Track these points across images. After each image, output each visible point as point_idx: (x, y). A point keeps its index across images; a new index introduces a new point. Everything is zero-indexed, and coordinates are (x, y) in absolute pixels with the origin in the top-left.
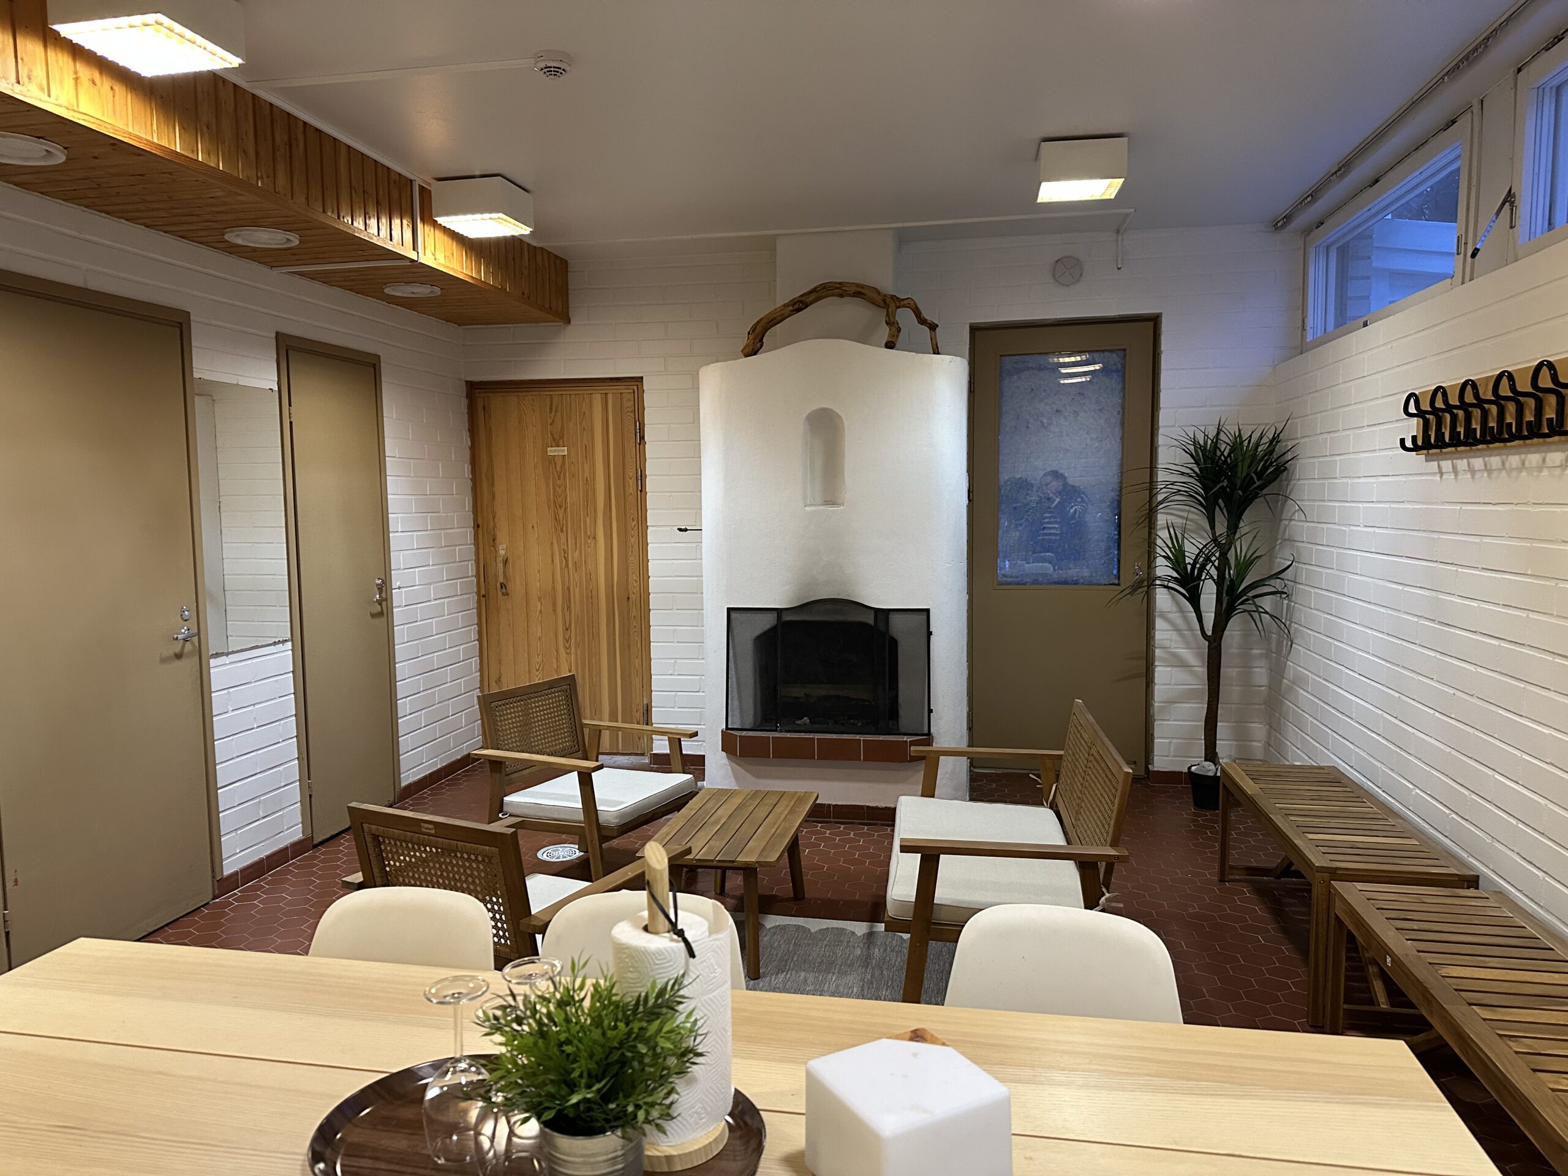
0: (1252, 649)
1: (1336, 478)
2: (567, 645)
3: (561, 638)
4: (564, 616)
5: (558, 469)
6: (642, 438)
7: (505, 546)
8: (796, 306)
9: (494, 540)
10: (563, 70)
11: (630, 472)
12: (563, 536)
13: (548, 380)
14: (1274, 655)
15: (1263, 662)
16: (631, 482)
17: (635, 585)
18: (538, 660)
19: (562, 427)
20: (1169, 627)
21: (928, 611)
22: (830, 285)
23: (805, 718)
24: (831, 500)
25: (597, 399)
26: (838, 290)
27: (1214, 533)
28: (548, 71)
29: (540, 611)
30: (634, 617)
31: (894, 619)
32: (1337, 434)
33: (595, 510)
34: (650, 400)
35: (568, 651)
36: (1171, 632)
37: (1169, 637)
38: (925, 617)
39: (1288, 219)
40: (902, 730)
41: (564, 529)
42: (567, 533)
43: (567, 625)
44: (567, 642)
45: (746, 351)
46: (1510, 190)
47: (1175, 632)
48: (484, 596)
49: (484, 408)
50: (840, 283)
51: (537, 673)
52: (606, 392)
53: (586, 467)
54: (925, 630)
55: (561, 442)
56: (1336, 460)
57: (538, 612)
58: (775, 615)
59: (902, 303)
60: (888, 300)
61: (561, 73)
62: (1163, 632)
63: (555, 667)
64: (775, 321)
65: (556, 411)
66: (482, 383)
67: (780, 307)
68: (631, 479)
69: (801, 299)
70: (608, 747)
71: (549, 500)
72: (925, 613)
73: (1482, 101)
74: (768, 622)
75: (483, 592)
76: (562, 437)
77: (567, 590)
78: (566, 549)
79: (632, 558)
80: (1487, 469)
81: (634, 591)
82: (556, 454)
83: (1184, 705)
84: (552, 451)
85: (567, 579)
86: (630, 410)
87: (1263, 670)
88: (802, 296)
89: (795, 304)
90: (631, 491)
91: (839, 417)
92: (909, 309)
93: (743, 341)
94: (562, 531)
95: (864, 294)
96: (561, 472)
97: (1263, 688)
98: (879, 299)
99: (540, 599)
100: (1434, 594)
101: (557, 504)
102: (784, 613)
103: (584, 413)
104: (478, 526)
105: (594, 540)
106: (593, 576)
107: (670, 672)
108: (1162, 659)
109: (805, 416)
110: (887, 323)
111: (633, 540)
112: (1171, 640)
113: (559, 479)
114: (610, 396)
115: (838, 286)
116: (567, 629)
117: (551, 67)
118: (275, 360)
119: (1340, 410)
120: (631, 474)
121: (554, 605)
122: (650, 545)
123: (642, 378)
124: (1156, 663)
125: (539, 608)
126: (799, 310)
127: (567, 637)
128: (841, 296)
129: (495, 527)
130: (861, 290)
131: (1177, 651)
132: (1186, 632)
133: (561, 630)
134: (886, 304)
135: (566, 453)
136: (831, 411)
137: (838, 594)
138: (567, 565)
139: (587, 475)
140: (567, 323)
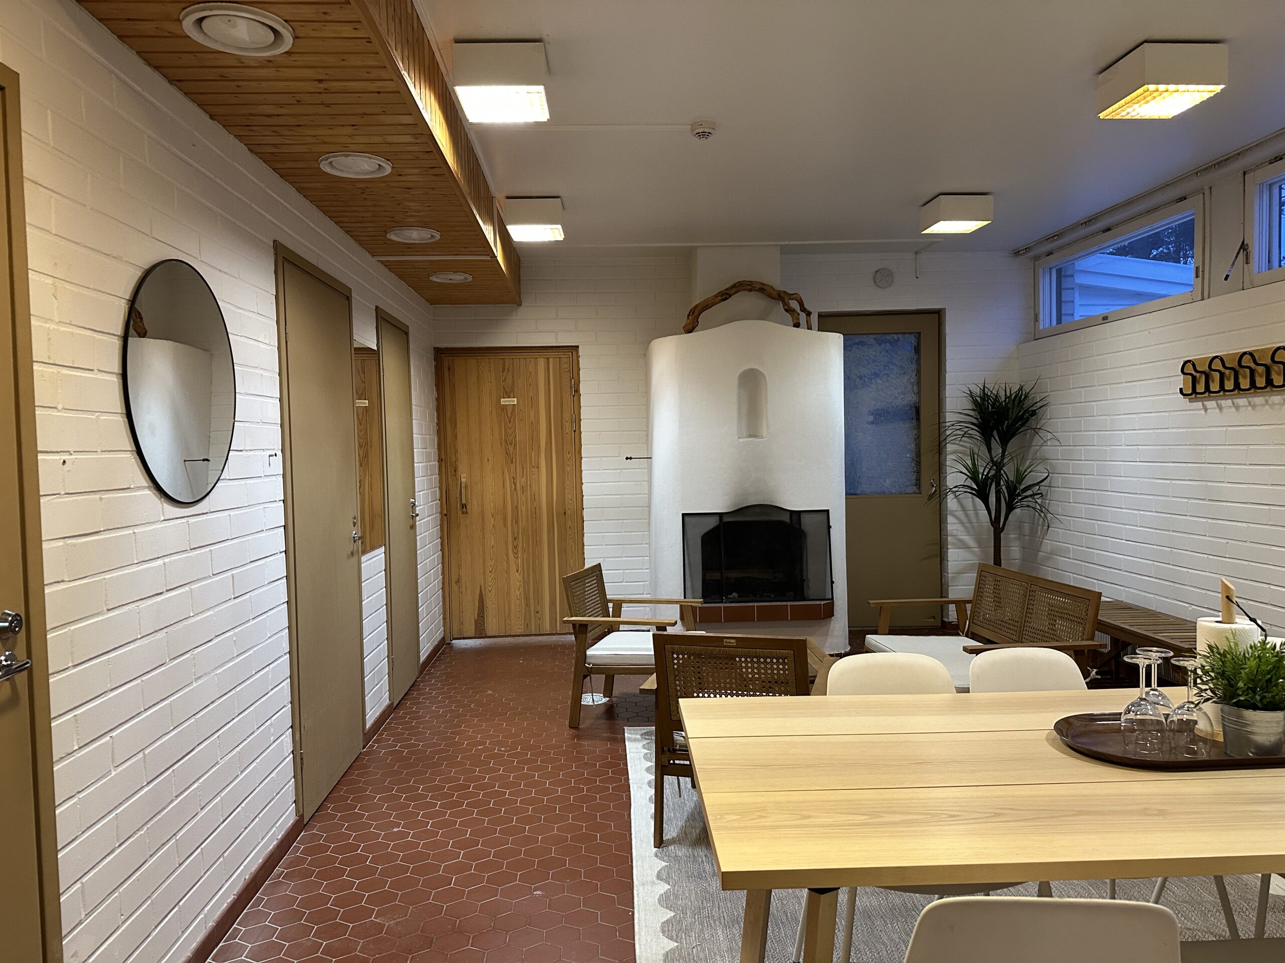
2: (516, 551)
3: (510, 546)
4: (512, 527)
5: (509, 415)
6: (577, 391)
7: (465, 475)
9: (455, 471)
10: (711, 134)
11: (567, 416)
12: (513, 466)
13: (501, 347)
16: (567, 424)
17: (570, 502)
18: (491, 564)
19: (513, 384)
20: (958, 522)
21: (828, 511)
22: (745, 283)
23: (734, 594)
24: (753, 433)
25: (541, 362)
26: (750, 287)
27: (991, 456)
30: (570, 527)
31: (805, 519)
33: (539, 446)
34: (584, 363)
35: (516, 556)
36: (957, 525)
37: (956, 528)
38: (826, 516)
39: (1028, 249)
40: (809, 597)
42: (516, 463)
43: (516, 535)
44: (516, 549)
45: (688, 327)
46: (1243, 242)
47: (962, 527)
48: (445, 515)
49: (449, 369)
50: (750, 282)
51: (490, 574)
52: (548, 357)
53: (532, 413)
54: (826, 525)
55: (512, 395)
56: (1093, 405)
57: (491, 526)
58: (717, 518)
59: (792, 297)
60: (782, 295)
62: (953, 525)
63: (506, 568)
64: (707, 307)
65: (508, 371)
66: (447, 349)
67: (712, 297)
68: (567, 422)
69: (727, 292)
70: (549, 629)
71: (501, 439)
72: (826, 513)
73: (1211, 188)
74: (713, 522)
75: (445, 512)
76: (513, 391)
77: (516, 508)
78: (515, 476)
79: (568, 482)
81: (569, 507)
82: (508, 403)
83: (967, 575)
85: (515, 500)
86: (567, 370)
88: (727, 289)
89: (723, 295)
90: (567, 431)
91: (764, 376)
92: (796, 301)
93: (684, 321)
94: (512, 462)
95: (765, 290)
96: (512, 416)
98: (775, 294)
99: (493, 516)
101: (508, 442)
102: (724, 515)
103: (531, 372)
104: (442, 460)
105: (537, 470)
106: (537, 497)
108: (952, 544)
109: (738, 374)
110: (786, 310)
111: (568, 468)
113: (510, 422)
114: (551, 360)
116: (515, 539)
119: (1096, 373)
120: (567, 419)
121: (505, 520)
122: (583, 472)
123: (578, 347)
124: (949, 547)
125: (492, 523)
126: (724, 299)
127: (515, 545)
128: (750, 290)
129: (457, 460)
130: (763, 287)
131: (962, 537)
132: (968, 525)
133: (510, 539)
134: (781, 297)
135: (516, 403)
136: (757, 370)
137: (764, 501)
138: (515, 489)
139: (532, 419)
140: (520, 304)
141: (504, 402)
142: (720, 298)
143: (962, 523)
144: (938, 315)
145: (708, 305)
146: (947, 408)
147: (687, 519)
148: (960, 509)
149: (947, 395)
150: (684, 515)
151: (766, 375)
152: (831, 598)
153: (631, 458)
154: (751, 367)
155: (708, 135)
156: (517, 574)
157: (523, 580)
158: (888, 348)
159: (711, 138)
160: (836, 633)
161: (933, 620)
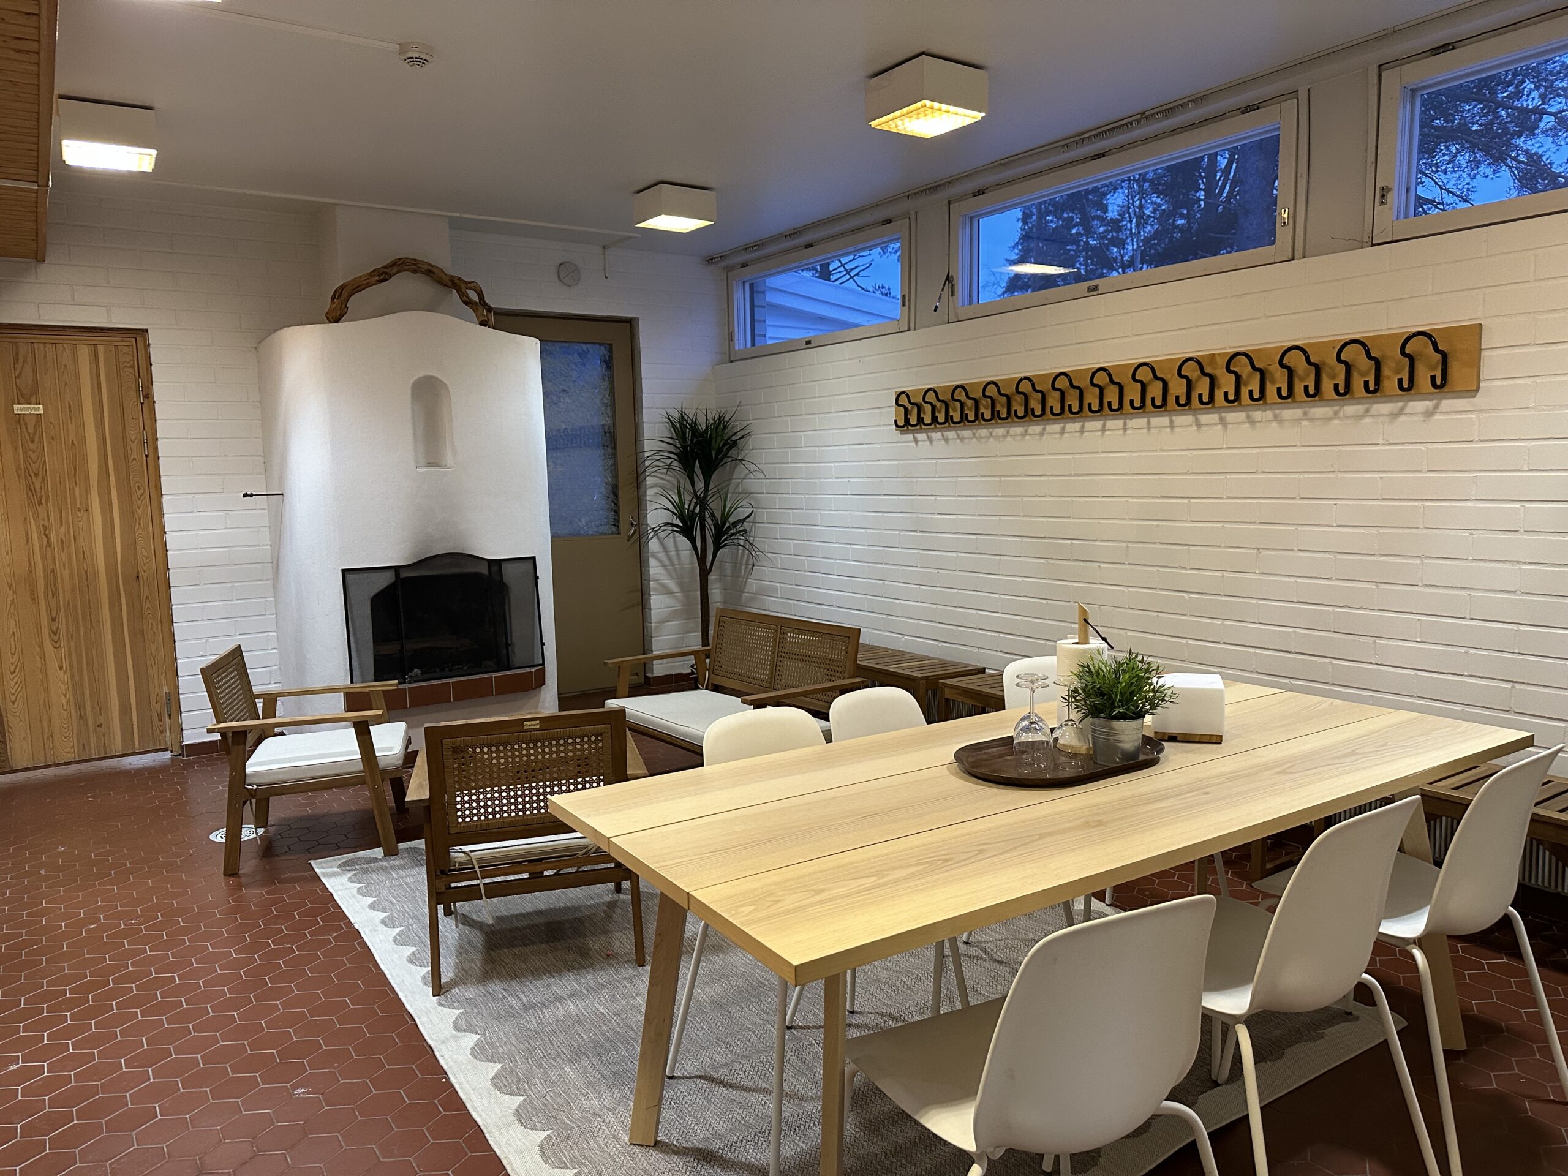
2: (55, 639)
3: (46, 631)
4: (48, 604)
5: (31, 430)
6: (148, 396)
8: (382, 277)
10: (425, 60)
11: (132, 434)
12: (41, 510)
13: (10, 324)
16: (134, 446)
17: (146, 561)
18: (13, 661)
19: (35, 381)
21: (534, 558)
22: (408, 261)
24: (434, 462)
26: (414, 267)
29: (13, 601)
30: (147, 597)
31: (505, 567)
33: (87, 478)
34: (159, 355)
35: (57, 645)
38: (531, 565)
41: (43, 501)
42: (47, 505)
43: (54, 614)
44: (55, 634)
45: (329, 317)
47: (662, 568)
50: (415, 260)
51: (12, 677)
52: (96, 343)
53: (72, 428)
54: (533, 576)
55: (33, 399)
57: (9, 603)
58: (392, 573)
59: (469, 286)
60: (455, 281)
62: (655, 569)
64: (358, 290)
65: (25, 361)
67: (367, 276)
68: (133, 442)
69: (385, 270)
70: (120, 749)
71: (18, 468)
72: (532, 561)
73: (917, 214)
74: (386, 580)
76: (34, 393)
77: (51, 573)
78: (46, 524)
79: (143, 531)
81: (145, 568)
82: (28, 413)
84: (19, 410)
85: (49, 560)
86: (129, 365)
87: (720, 591)
88: (385, 267)
89: (382, 274)
90: (134, 455)
91: (445, 385)
93: (325, 306)
94: (40, 503)
95: (434, 273)
96: (35, 434)
97: (719, 604)
99: (10, 587)
101: (31, 472)
102: (401, 570)
103: (65, 366)
105: (86, 514)
106: (87, 554)
107: (201, 653)
108: (655, 590)
109: (412, 381)
110: (466, 303)
111: (140, 511)
113: (33, 442)
114: (101, 348)
115: (412, 262)
116: (54, 620)
117: (413, 58)
120: (133, 438)
121: (33, 592)
122: (166, 516)
123: (147, 330)
124: (652, 593)
126: (383, 281)
127: (54, 628)
128: (415, 272)
130: (432, 268)
131: (665, 581)
132: (669, 567)
133: (45, 621)
134: (455, 284)
135: (41, 412)
136: (436, 378)
137: (454, 549)
138: (49, 544)
139: (72, 437)
140: (39, 257)
141: (21, 409)
142: (377, 278)
143: (664, 566)
144: (630, 324)
145: (359, 286)
146: (645, 435)
147: (348, 576)
148: (661, 550)
149: (645, 420)
150: (344, 571)
151: (449, 385)
152: (541, 662)
153: (251, 495)
154: (429, 374)
155: (423, 63)
156: (61, 673)
157: (73, 681)
158: (576, 361)
159: (427, 67)
160: (547, 704)
161: (635, 677)
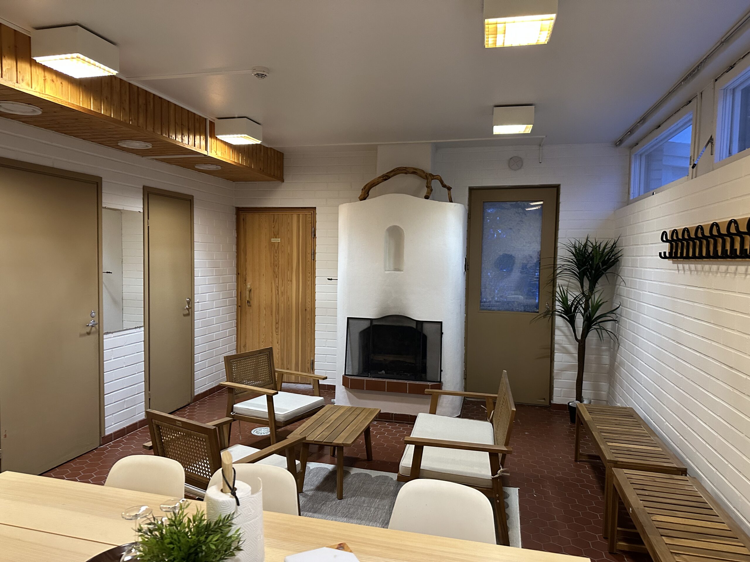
0: (601, 346)
1: (637, 267)
2: (277, 331)
3: (274, 328)
4: (276, 316)
5: (276, 248)
6: (315, 235)
7: (250, 283)
8: (384, 178)
9: (245, 280)
10: (265, 75)
11: (309, 250)
12: (277, 279)
13: (273, 207)
14: (612, 350)
15: (607, 353)
16: (309, 256)
17: (308, 304)
18: (263, 337)
19: (279, 229)
20: (563, 334)
21: (441, 323)
22: (401, 168)
23: (383, 371)
24: (398, 268)
25: (295, 217)
26: (405, 171)
27: (583, 290)
28: (258, 76)
29: (265, 315)
30: (308, 319)
31: (425, 326)
32: (638, 246)
33: (292, 268)
34: (319, 218)
35: (277, 334)
36: (562, 337)
37: (561, 339)
38: (440, 326)
39: (621, 141)
40: (428, 379)
41: (278, 277)
42: (279, 277)
43: (277, 322)
44: (277, 329)
45: (361, 198)
46: (711, 137)
47: (564, 337)
48: (240, 306)
49: (243, 220)
50: (405, 168)
51: (262, 343)
52: (299, 213)
53: (289, 248)
54: (440, 332)
55: (278, 236)
56: (638, 259)
57: (264, 314)
58: (369, 322)
59: (435, 177)
60: (428, 176)
61: (264, 77)
62: (558, 336)
63: (271, 340)
64: (375, 184)
65: (276, 222)
66: (243, 208)
67: (377, 178)
68: (309, 254)
69: (387, 174)
71: (271, 263)
72: (440, 324)
73: (701, 93)
74: (366, 325)
75: (239, 305)
76: (278, 234)
77: (278, 305)
78: (278, 285)
79: (308, 291)
80: (696, 270)
81: (308, 307)
82: (275, 242)
83: (568, 372)
84: (273, 240)
85: (278, 300)
86: (310, 222)
87: (607, 357)
88: (387, 173)
89: (384, 177)
90: (309, 260)
91: (402, 230)
92: (438, 180)
93: (359, 193)
94: (277, 277)
95: (417, 173)
96: (277, 250)
97: (607, 366)
98: (424, 175)
99: (265, 309)
100: (675, 328)
101: (275, 265)
102: (374, 321)
103: (289, 223)
104: (238, 274)
105: (291, 282)
106: (290, 299)
107: (324, 345)
108: (558, 349)
109: (386, 229)
110: (427, 187)
111: (309, 283)
112: (562, 340)
113: (276, 253)
114: (301, 215)
115: (404, 169)
116: (277, 323)
117: (259, 74)
118: (142, 198)
119: (639, 235)
120: (309, 252)
121: (272, 312)
122: (316, 285)
123: (315, 208)
124: (555, 351)
125: (264, 313)
126: (386, 180)
127: (277, 327)
128: (406, 173)
129: (246, 274)
132: (570, 337)
133: (274, 323)
135: (280, 241)
136: (399, 227)
137: (399, 313)
138: (278, 293)
139: (289, 252)
140: (282, 180)
142: (382, 179)
144: (557, 188)
147: (350, 321)
150: (348, 318)
151: (404, 230)
152: (439, 380)
153: (331, 279)
154: (395, 225)
156: (277, 345)
157: (281, 348)
158: (519, 212)
159: (266, 78)
160: (444, 405)
